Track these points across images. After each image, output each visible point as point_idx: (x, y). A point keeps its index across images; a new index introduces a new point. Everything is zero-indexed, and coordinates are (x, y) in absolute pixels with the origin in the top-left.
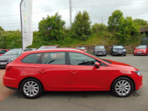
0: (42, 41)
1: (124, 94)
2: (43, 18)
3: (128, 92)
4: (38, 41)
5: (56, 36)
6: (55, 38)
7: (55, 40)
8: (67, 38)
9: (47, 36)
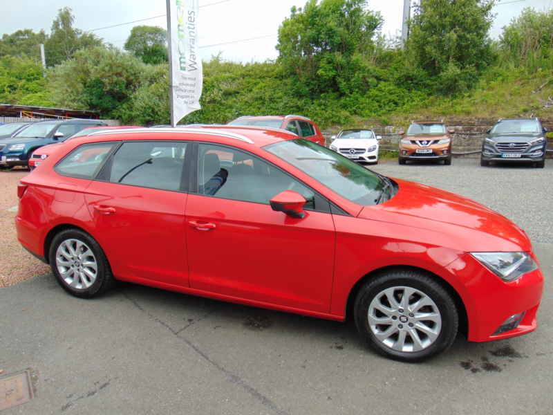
0: (285, 99)
1: (408, 349)
2: (293, 10)
3: (426, 344)
4: (272, 100)
5: (339, 79)
6: (333, 84)
7: (332, 95)
8: (382, 85)
9: (303, 79)
